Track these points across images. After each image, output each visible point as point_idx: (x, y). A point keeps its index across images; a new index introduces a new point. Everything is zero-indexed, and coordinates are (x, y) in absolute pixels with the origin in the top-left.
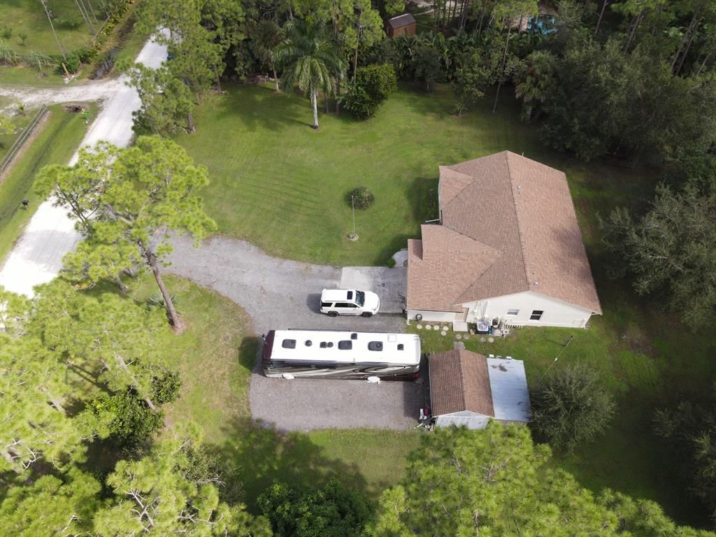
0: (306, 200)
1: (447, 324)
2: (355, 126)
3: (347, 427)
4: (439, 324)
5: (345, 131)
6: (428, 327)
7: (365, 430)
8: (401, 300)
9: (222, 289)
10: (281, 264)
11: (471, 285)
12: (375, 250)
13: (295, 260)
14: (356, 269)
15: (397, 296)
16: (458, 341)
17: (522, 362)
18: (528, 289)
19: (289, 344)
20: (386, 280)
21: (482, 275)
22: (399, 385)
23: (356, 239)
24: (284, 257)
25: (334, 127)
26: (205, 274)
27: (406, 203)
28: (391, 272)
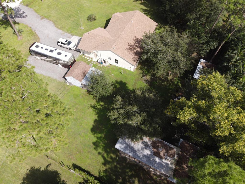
0: (77, 15)
1: (92, 58)
4: (89, 57)
6: (86, 57)
9: (37, 32)
10: (58, 30)
11: (99, 46)
13: (62, 30)
16: (91, 63)
18: (110, 49)
21: (103, 44)
23: (83, 29)
24: (60, 29)
26: (35, 27)
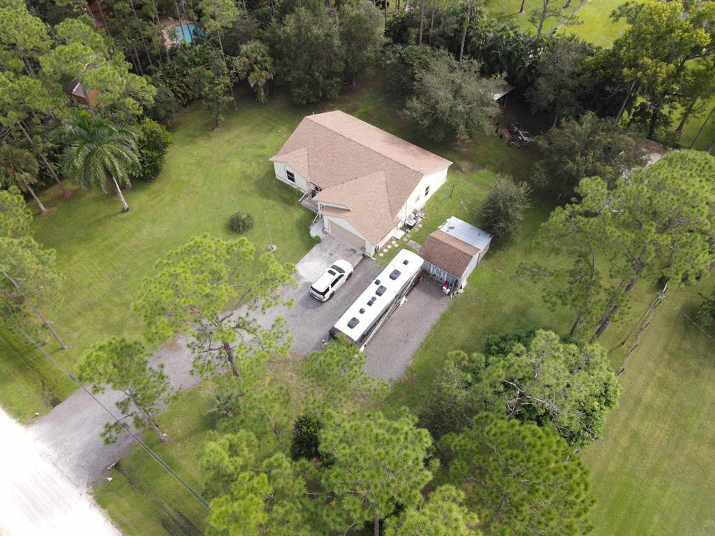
1: (391, 240)
2: (155, 186)
3: (425, 336)
4: (388, 243)
5: (154, 195)
6: (385, 250)
7: (434, 327)
8: (352, 252)
11: (389, 202)
12: (297, 242)
14: (302, 262)
15: (347, 253)
16: (407, 242)
17: (453, 217)
18: (422, 175)
19: (353, 323)
20: (329, 251)
21: (387, 191)
22: (415, 291)
23: (275, 248)
25: (141, 199)
27: (271, 202)
28: (324, 244)
